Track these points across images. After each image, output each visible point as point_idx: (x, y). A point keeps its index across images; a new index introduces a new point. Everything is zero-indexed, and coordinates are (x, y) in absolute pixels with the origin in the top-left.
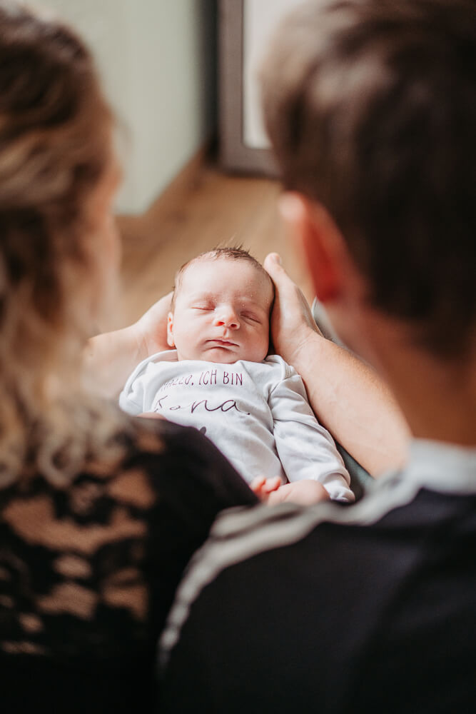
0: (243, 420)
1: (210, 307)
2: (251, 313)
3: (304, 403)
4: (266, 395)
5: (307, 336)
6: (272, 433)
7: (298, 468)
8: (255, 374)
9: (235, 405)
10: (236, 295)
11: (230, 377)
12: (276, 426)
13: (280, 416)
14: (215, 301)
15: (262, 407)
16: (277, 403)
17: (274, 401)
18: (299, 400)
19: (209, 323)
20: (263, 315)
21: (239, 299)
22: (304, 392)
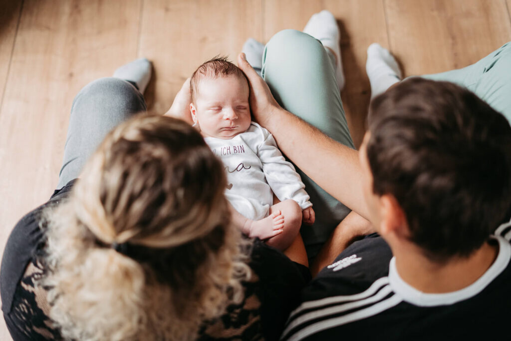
0: (249, 173)
1: (220, 109)
2: (242, 106)
3: (276, 150)
4: (256, 151)
5: (273, 110)
6: (262, 171)
7: (279, 188)
8: (248, 141)
9: (243, 166)
10: (233, 101)
11: (237, 149)
12: (264, 167)
13: (265, 161)
14: (222, 105)
15: (255, 160)
16: (263, 153)
17: (260, 153)
18: (273, 149)
19: (221, 118)
20: (246, 105)
21: (235, 102)
22: (275, 144)
